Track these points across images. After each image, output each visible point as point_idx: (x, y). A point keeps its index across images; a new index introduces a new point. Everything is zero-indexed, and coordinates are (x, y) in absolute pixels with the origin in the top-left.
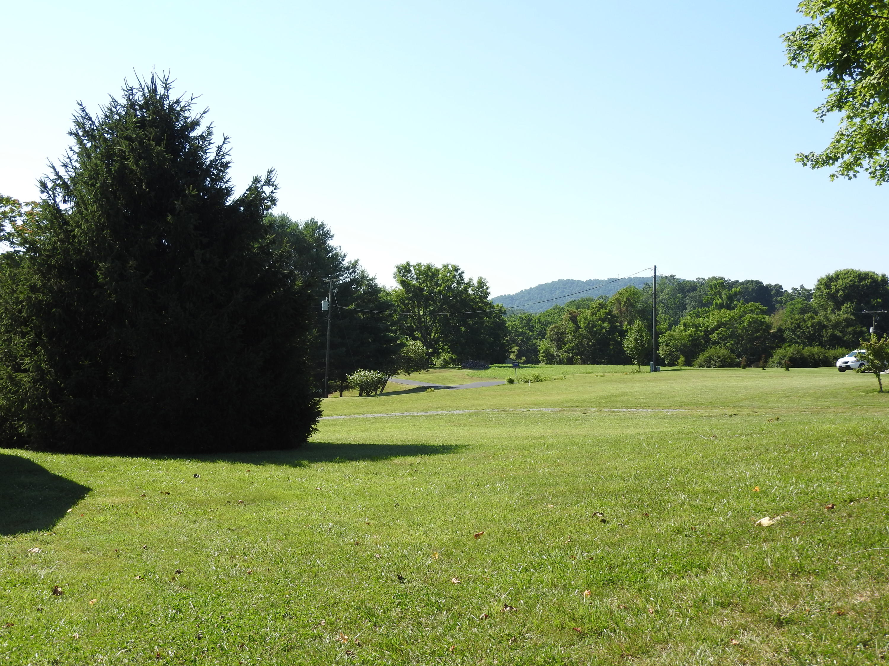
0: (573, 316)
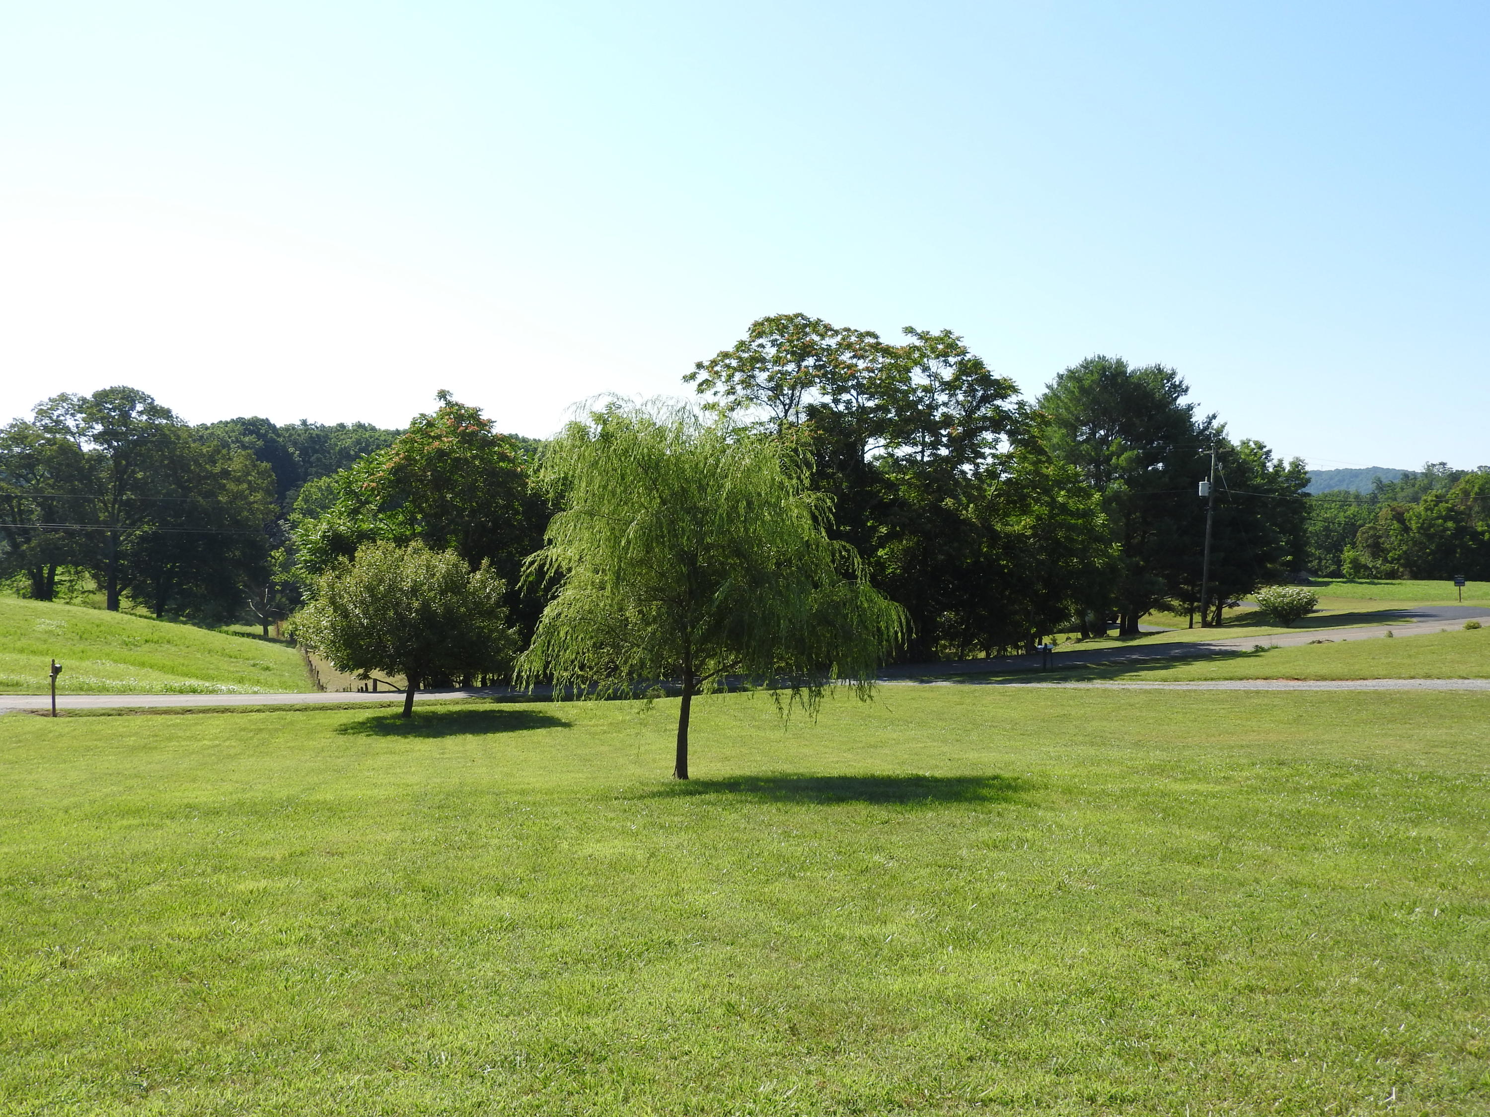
0: (1398, 514)
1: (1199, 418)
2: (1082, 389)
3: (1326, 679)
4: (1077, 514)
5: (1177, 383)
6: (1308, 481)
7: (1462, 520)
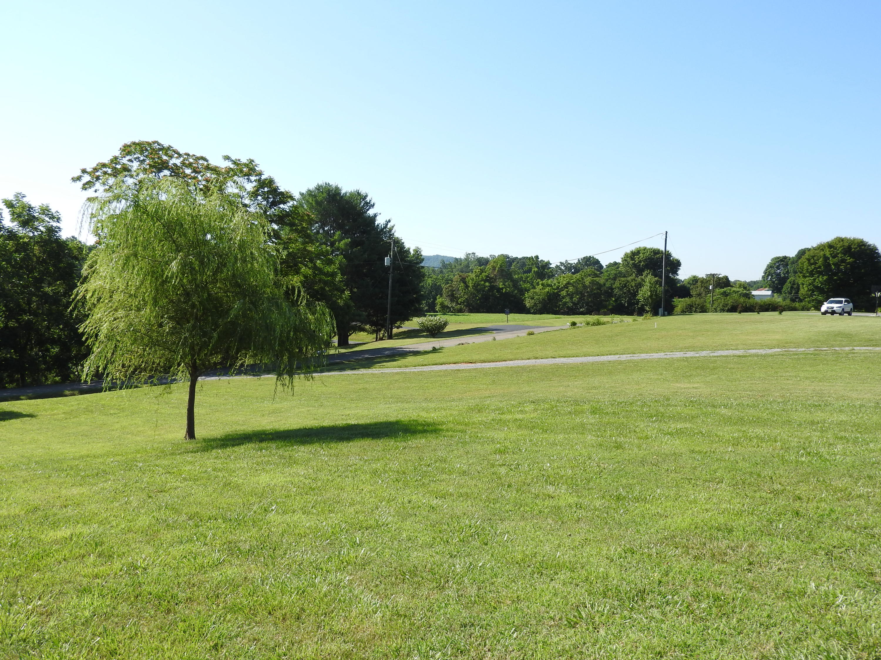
0: (463, 278)
1: (380, 221)
2: (317, 202)
3: (486, 362)
4: (327, 274)
5: (368, 201)
6: (423, 260)
7: (493, 282)
